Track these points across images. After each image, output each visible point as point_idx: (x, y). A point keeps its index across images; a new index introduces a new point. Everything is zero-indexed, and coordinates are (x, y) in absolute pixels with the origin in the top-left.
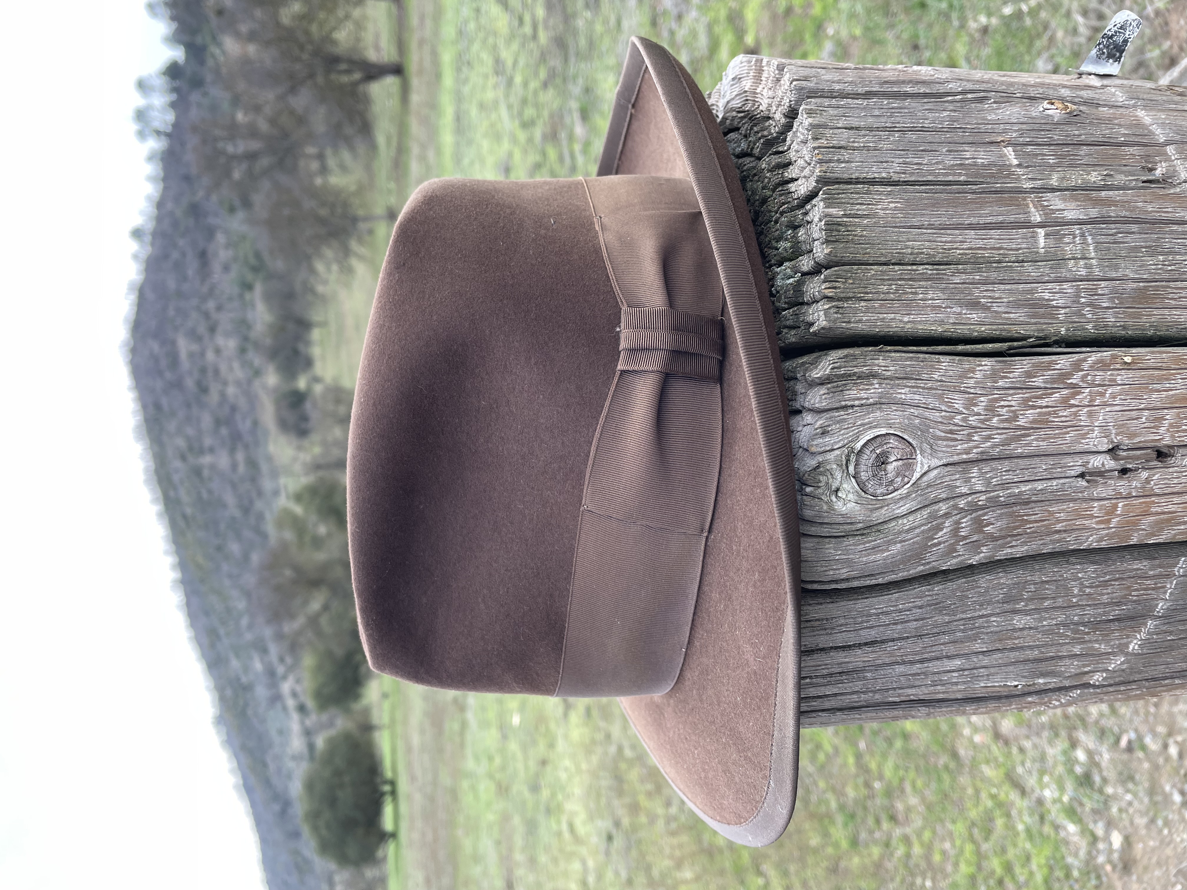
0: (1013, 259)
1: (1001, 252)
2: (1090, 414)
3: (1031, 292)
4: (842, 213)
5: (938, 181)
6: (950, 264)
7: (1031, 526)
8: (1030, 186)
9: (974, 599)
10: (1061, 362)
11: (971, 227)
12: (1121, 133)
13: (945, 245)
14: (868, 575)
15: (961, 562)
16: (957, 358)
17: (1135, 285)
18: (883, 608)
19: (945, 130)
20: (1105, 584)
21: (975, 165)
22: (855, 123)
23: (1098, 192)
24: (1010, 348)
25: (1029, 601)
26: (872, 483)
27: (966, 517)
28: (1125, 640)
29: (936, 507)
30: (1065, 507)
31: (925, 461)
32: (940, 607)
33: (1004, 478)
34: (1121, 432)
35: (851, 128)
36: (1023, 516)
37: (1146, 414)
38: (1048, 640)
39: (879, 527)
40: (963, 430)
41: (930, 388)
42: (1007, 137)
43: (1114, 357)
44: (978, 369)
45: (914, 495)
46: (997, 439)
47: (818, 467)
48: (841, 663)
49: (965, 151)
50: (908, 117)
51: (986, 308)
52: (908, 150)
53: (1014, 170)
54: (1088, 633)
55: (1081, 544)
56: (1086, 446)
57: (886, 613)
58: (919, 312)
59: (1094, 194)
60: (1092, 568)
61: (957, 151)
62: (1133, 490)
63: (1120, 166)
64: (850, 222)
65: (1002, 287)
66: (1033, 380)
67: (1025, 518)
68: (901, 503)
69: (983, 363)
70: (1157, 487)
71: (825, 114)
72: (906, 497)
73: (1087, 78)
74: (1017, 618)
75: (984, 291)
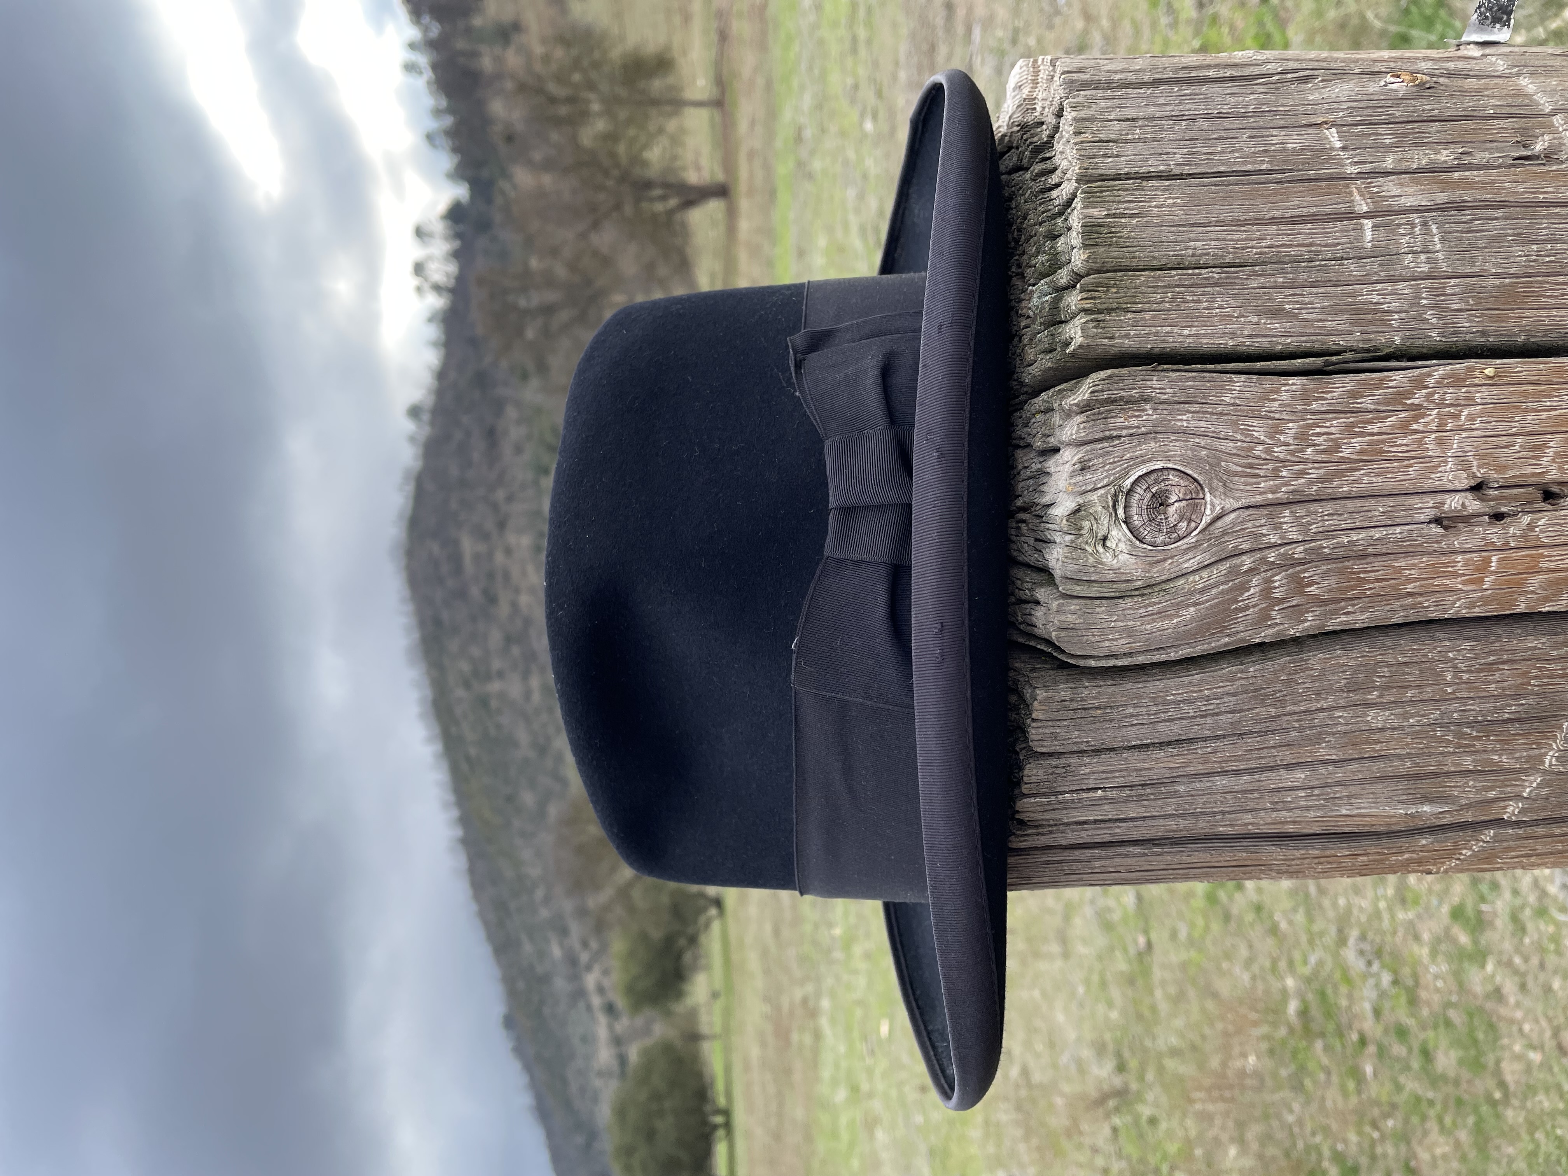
0: (1329, 256)
1: (1313, 249)
2: (1440, 442)
3: (1353, 294)
4: (1106, 213)
5: (1233, 172)
6: (1245, 266)
7: (1371, 586)
8: (1356, 171)
9: (1307, 685)
10: (1397, 378)
11: (1273, 221)
12: (1491, 104)
13: (1237, 244)
14: (1158, 649)
15: (1279, 632)
16: (1255, 377)
17: (1498, 282)
18: (1182, 693)
19: (1250, 114)
20: (1489, 667)
21: (1284, 150)
22: (1131, 113)
23: (1450, 174)
24: (1327, 364)
25: (1383, 690)
26: (1149, 529)
27: (1280, 573)
28: (1537, 752)
29: (1236, 561)
30: (1416, 561)
31: (1216, 501)
32: (1261, 695)
33: (1327, 523)
34: (1484, 464)
35: (1127, 120)
36: (1359, 573)
37: (1520, 441)
38: (1422, 746)
39: (1164, 586)
40: (1267, 464)
41: (1220, 413)
42: (1331, 117)
43: (1470, 370)
44: (1283, 389)
45: (1205, 545)
46: (1314, 474)
47: (1078, 510)
48: (1141, 770)
49: (1272, 136)
50: (1202, 104)
51: (1292, 316)
52: (1197, 139)
53: (1335, 153)
54: (1478, 738)
55: (1445, 611)
56: (1437, 483)
57: (1190, 702)
58: (1203, 323)
59: (1444, 176)
60: (1467, 645)
61: (1263, 137)
62: (1510, 540)
63: (1485, 142)
64: (1115, 222)
65: (1315, 290)
66: (1359, 401)
67: (1362, 575)
68: (1190, 555)
69: (1290, 382)
70: (1545, 535)
71: (1094, 106)
72: (1195, 547)
73: (1466, 49)
74: (1372, 714)
75: (1290, 295)
